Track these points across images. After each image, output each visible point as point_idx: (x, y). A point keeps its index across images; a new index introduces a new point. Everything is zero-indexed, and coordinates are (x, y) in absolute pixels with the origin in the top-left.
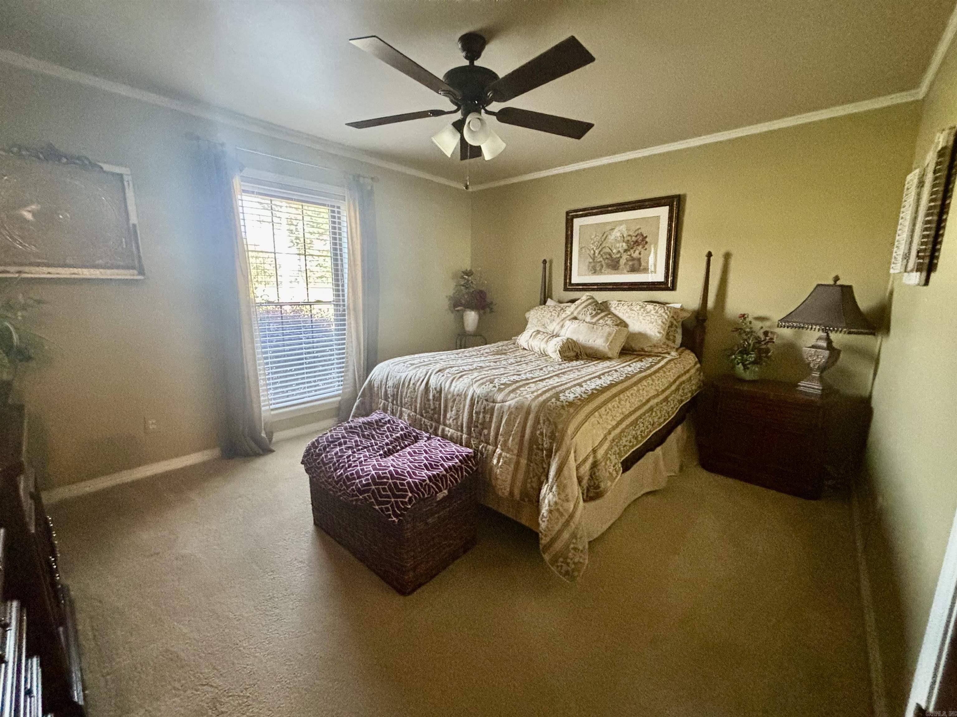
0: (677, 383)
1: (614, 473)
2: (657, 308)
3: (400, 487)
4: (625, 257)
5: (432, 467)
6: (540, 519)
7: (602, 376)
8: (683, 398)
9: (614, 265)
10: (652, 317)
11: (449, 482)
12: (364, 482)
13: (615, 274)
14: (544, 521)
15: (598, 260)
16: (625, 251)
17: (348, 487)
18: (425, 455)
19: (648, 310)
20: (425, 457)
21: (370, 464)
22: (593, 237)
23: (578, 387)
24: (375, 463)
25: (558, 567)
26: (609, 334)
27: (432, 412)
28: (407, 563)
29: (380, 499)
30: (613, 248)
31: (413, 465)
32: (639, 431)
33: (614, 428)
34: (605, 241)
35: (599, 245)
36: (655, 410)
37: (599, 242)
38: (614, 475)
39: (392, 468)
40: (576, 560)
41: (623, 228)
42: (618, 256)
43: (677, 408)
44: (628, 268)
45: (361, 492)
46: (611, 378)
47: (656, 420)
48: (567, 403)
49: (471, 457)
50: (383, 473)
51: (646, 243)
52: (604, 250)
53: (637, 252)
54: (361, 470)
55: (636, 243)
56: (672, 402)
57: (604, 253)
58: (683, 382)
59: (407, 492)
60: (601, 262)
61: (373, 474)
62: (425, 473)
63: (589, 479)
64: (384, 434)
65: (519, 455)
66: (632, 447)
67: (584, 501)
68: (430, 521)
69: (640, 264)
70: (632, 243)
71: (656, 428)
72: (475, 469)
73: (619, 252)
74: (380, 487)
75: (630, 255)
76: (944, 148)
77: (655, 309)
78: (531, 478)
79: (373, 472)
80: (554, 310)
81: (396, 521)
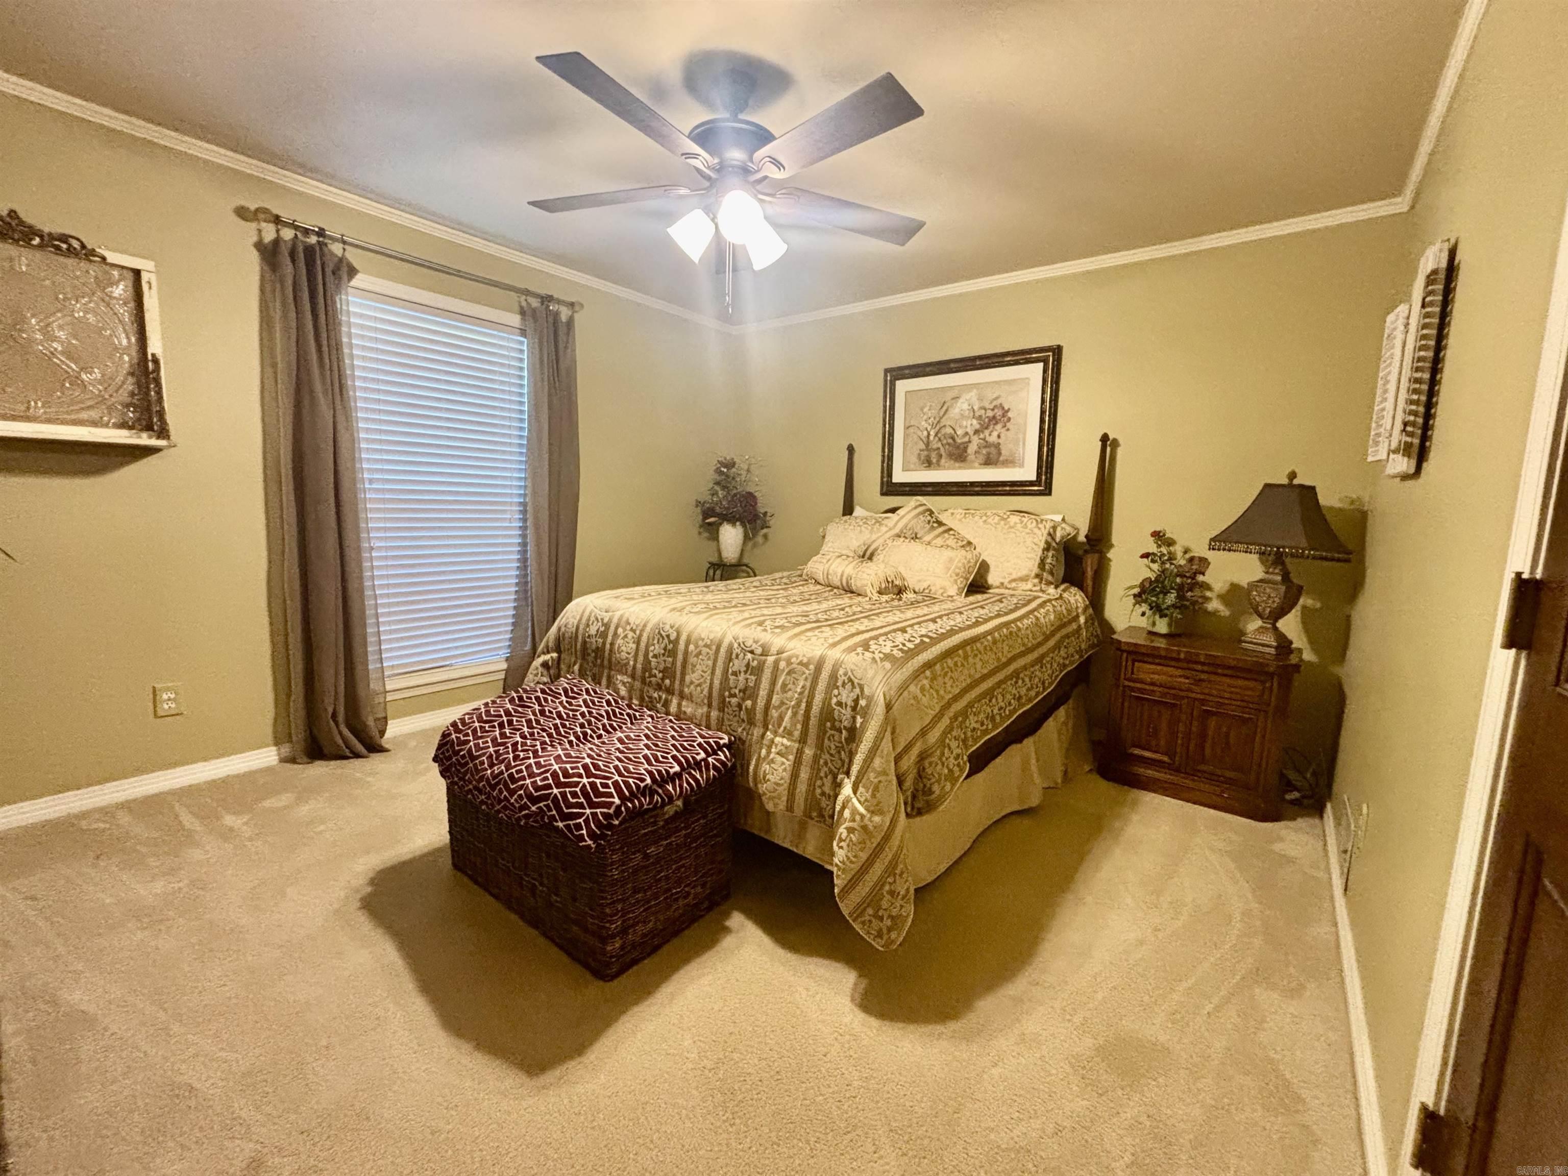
0: (1058, 636)
1: (956, 769)
2: (1025, 520)
3: (601, 789)
4: (976, 441)
5: (657, 760)
6: (835, 844)
7: (938, 620)
8: (1067, 662)
9: (959, 455)
10: (1018, 534)
11: (685, 785)
12: (540, 783)
13: (960, 468)
14: (841, 848)
15: (935, 446)
16: (976, 432)
17: (512, 792)
18: (646, 742)
19: (1012, 524)
20: (646, 746)
21: (551, 755)
22: (926, 410)
23: (899, 633)
24: (560, 752)
25: (863, 923)
26: (951, 560)
27: (661, 675)
28: (611, 922)
29: (566, 811)
30: (957, 428)
31: (625, 757)
32: (997, 708)
33: (956, 698)
34: (946, 416)
35: (935, 422)
36: (1022, 675)
37: (935, 418)
38: (957, 774)
39: (588, 761)
40: (894, 912)
41: (972, 395)
42: (966, 439)
43: (1057, 676)
44: (981, 458)
45: (535, 800)
46: (952, 623)
47: (1023, 691)
48: (882, 656)
49: (725, 745)
50: (572, 768)
51: (1009, 419)
52: (943, 431)
53: (995, 434)
54: (535, 763)
55: (994, 420)
56: (1049, 666)
57: (944, 435)
58: (1067, 636)
59: (613, 797)
60: (938, 449)
61: (555, 771)
62: (645, 769)
63: (915, 778)
64: (577, 711)
65: (803, 740)
66: (986, 732)
67: (908, 815)
68: (651, 850)
69: (1000, 454)
70: (987, 420)
71: (1024, 705)
72: (729, 764)
73: (967, 433)
74: (567, 790)
75: (984, 439)
76: (1435, 272)
77: (1022, 522)
78: (821, 778)
79: (556, 767)
80: (865, 523)
81: (593, 846)
